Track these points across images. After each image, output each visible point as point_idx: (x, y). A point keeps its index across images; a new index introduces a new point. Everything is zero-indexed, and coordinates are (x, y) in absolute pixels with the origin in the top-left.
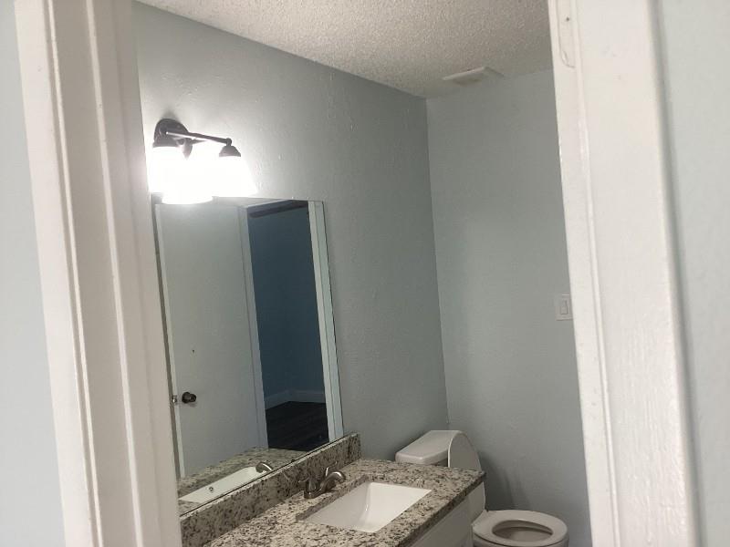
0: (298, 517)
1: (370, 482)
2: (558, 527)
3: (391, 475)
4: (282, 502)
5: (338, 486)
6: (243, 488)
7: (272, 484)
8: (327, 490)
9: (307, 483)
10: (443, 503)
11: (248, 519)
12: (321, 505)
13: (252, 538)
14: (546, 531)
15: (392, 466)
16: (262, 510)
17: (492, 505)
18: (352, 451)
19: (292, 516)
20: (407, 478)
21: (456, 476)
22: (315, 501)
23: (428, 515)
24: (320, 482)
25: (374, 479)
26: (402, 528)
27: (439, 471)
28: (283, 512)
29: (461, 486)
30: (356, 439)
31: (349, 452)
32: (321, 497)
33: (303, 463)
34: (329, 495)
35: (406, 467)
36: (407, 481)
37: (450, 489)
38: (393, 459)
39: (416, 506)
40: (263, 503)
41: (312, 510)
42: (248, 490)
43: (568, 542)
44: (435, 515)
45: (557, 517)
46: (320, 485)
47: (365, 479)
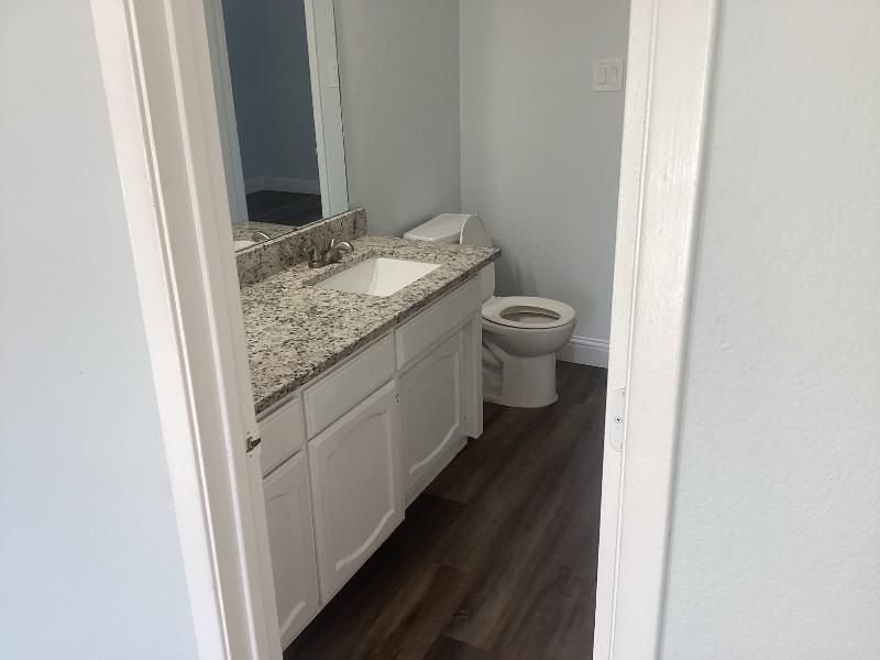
0: (306, 284)
1: (377, 257)
2: (566, 312)
3: (401, 251)
4: (286, 270)
5: (345, 259)
6: (244, 252)
7: (274, 251)
8: (332, 261)
9: (313, 252)
10: (456, 274)
11: (251, 283)
12: (328, 274)
13: (259, 299)
14: (554, 316)
15: (402, 242)
16: (265, 276)
17: (501, 291)
18: (357, 225)
19: (298, 283)
20: (418, 253)
21: (471, 252)
22: (322, 270)
23: (442, 284)
24: (326, 252)
25: (383, 254)
26: (415, 294)
27: (452, 248)
28: (287, 279)
29: (475, 261)
30: (362, 214)
31: (355, 228)
32: (328, 267)
33: (306, 233)
34: (336, 265)
35: (416, 243)
36: (418, 257)
37: (464, 263)
38: (402, 237)
39: (429, 276)
40: (265, 269)
41: (318, 278)
42: (250, 254)
43: (574, 325)
44: (448, 284)
45: (567, 302)
46: (325, 255)
47: (373, 254)
